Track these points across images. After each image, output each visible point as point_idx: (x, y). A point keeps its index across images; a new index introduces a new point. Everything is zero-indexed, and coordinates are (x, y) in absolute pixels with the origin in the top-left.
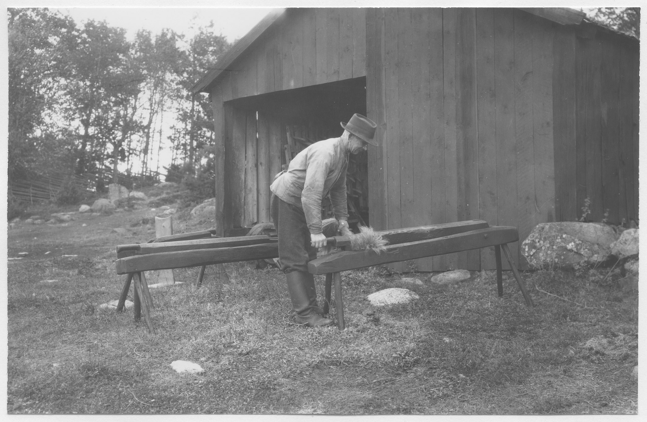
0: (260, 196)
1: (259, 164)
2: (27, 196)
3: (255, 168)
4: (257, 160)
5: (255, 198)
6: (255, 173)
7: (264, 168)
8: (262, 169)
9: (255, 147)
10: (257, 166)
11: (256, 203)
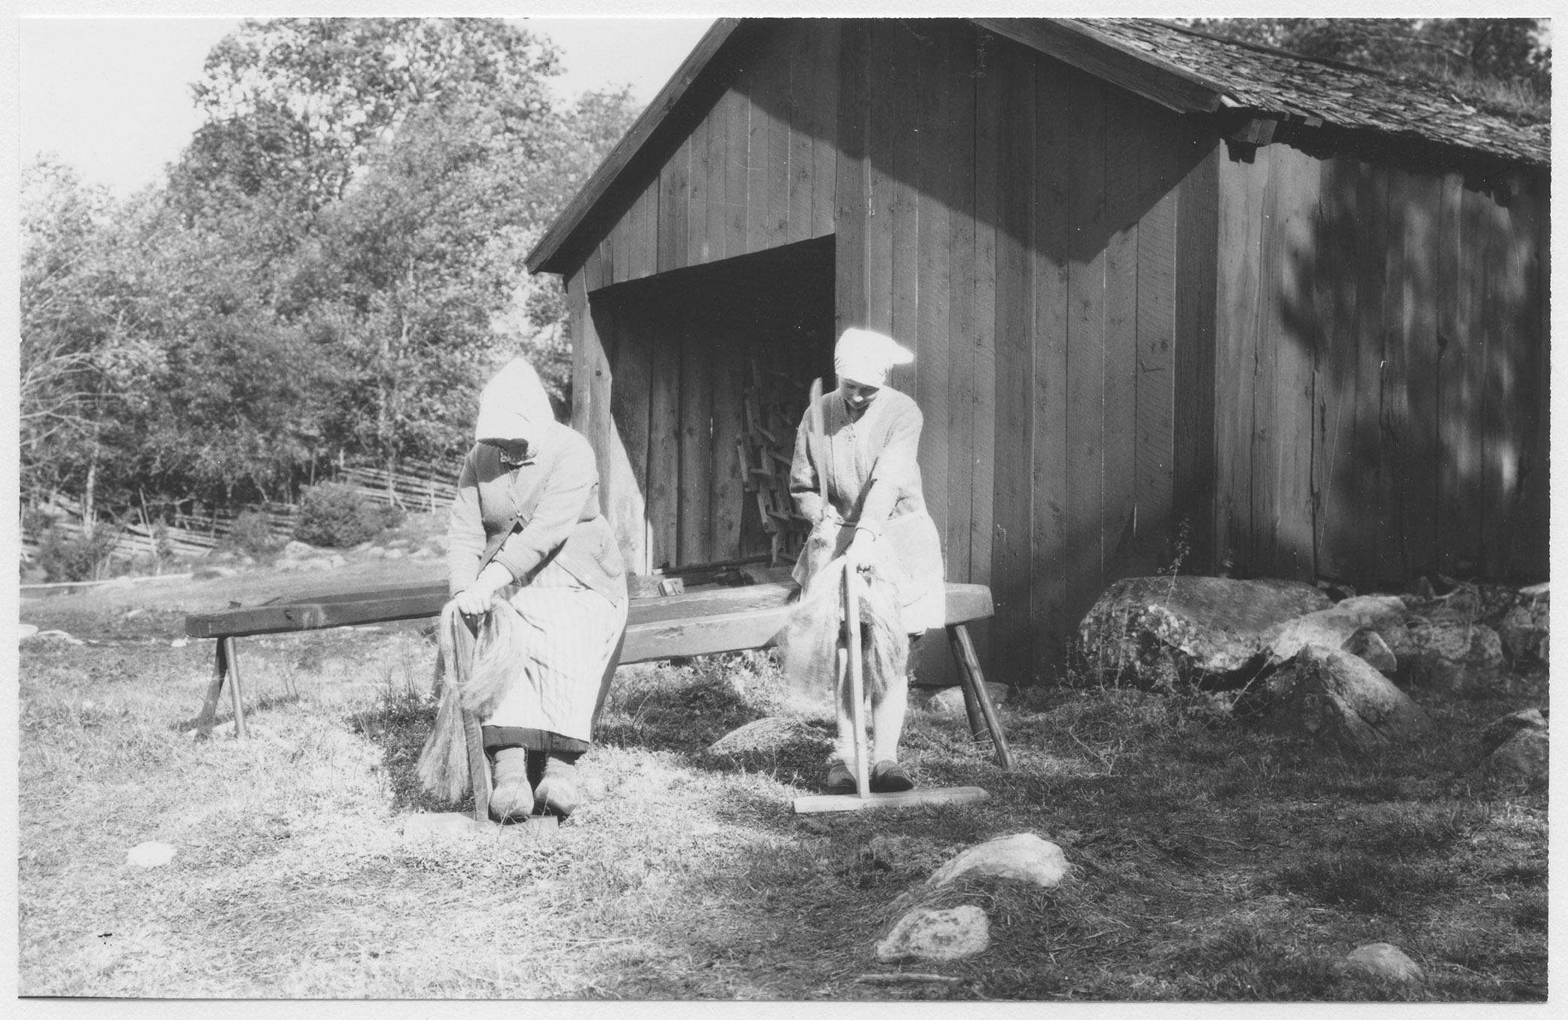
0: (685, 504)
1: (684, 431)
2: (422, 494)
3: (675, 442)
4: (680, 424)
5: (674, 509)
6: (674, 453)
7: (696, 439)
8: (691, 443)
9: (675, 391)
10: (678, 435)
11: (674, 520)
